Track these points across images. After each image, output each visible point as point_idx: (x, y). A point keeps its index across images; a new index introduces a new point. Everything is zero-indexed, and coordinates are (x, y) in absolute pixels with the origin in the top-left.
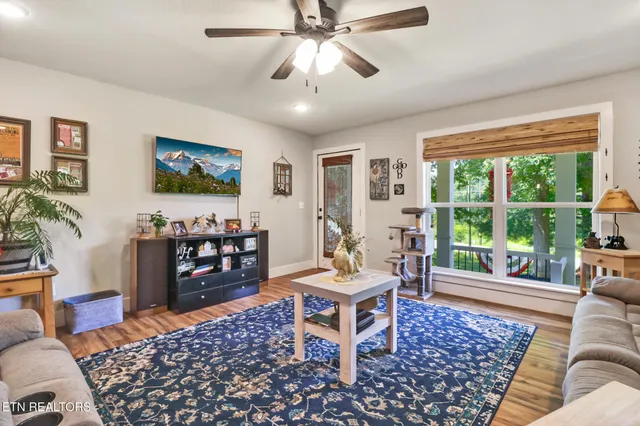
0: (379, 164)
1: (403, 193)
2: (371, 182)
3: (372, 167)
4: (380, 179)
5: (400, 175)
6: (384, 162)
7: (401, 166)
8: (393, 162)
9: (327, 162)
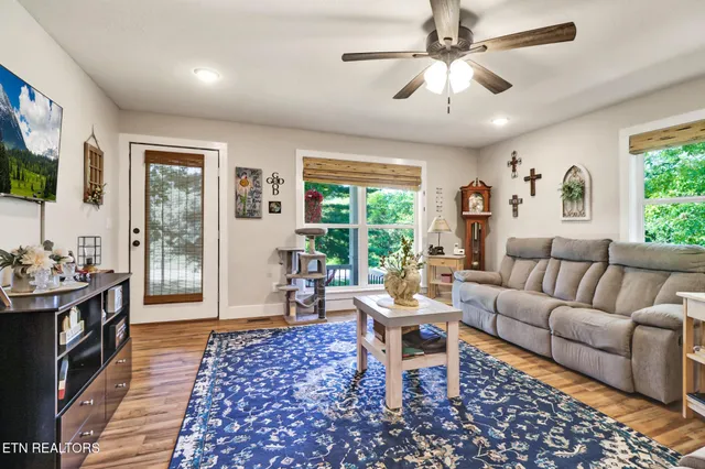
0: (246, 175)
1: (279, 212)
2: (237, 196)
3: (238, 176)
4: (251, 193)
5: (275, 191)
6: (256, 173)
7: (276, 181)
8: (266, 175)
9: (151, 157)
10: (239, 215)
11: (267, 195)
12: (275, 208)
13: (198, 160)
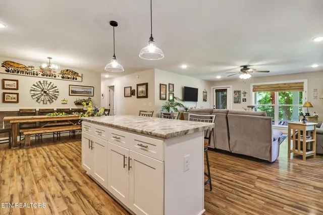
6: (239, 92)
7: (245, 93)
10: (234, 103)
11: (242, 97)
12: (245, 100)
13: (226, 90)
